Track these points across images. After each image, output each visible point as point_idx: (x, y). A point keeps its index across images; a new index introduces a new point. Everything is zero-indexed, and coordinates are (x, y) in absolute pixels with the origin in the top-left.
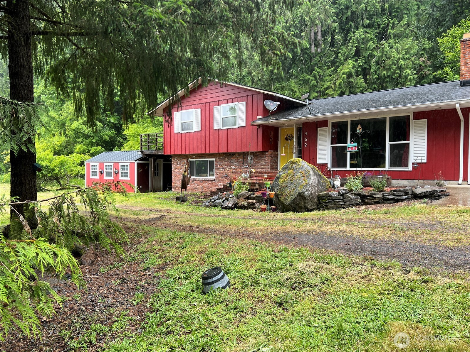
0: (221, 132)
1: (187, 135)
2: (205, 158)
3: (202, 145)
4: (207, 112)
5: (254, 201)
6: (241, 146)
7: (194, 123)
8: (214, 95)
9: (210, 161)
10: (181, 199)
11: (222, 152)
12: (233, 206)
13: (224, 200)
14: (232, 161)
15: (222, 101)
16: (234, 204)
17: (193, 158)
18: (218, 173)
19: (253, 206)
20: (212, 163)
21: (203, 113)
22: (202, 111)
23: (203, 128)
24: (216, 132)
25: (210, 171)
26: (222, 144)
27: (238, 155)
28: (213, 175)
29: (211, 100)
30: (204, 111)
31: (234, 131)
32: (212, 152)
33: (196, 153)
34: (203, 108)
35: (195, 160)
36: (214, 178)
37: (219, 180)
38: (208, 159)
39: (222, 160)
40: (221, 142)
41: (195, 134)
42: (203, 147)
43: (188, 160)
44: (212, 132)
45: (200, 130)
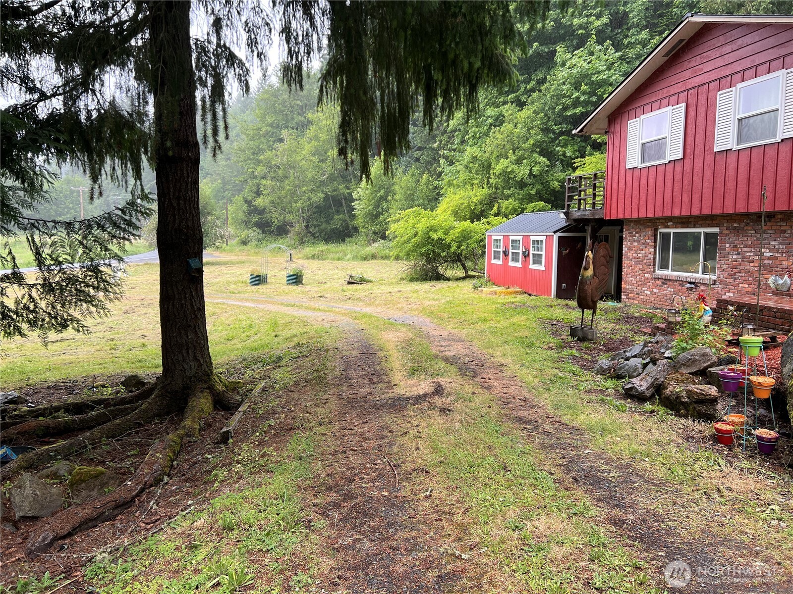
0: (732, 159)
1: (652, 172)
2: (695, 227)
3: (685, 196)
4: (702, 110)
5: (713, 391)
6: (786, 193)
7: (668, 141)
8: (720, 62)
9: (706, 234)
11: (731, 211)
13: (647, 364)
14: (765, 235)
15: (740, 75)
16: (652, 384)
17: (668, 227)
18: (725, 266)
20: (711, 240)
21: (692, 114)
22: (690, 109)
23: (688, 151)
24: (721, 159)
25: (705, 259)
26: (733, 192)
27: (782, 220)
28: (713, 270)
29: (713, 76)
30: (694, 108)
31: (771, 152)
32: (706, 211)
33: (669, 215)
34: (692, 101)
35: (672, 231)
36: (714, 277)
37: (726, 284)
38: (702, 230)
39: (737, 231)
40: (731, 185)
41: (670, 168)
42: (686, 199)
43: (656, 230)
44: (709, 159)
45: (680, 156)
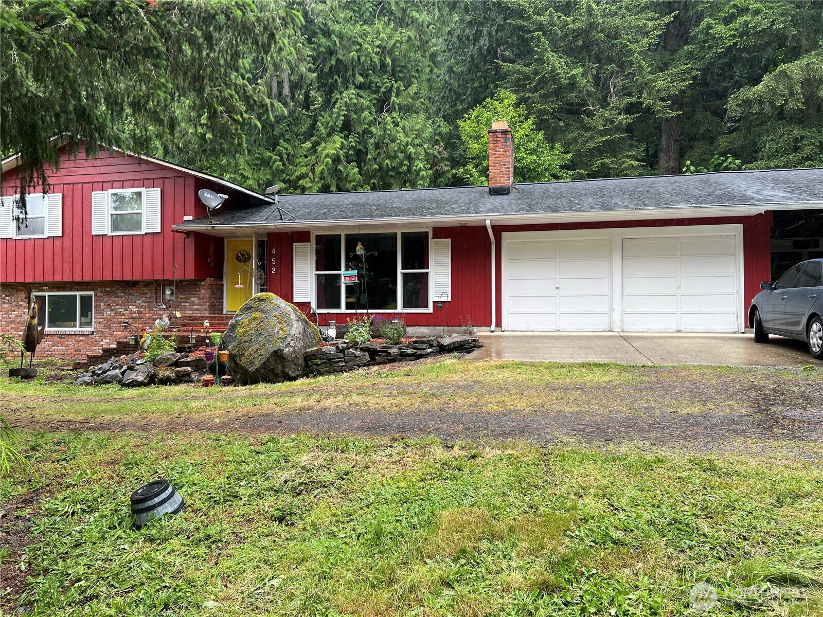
0: (107, 242)
1: (30, 245)
2: (71, 290)
3: (66, 266)
4: (78, 202)
5: (189, 369)
6: (151, 268)
7: (46, 220)
8: (92, 171)
9: (81, 297)
10: (23, 373)
11: (110, 279)
12: (146, 381)
13: (125, 371)
14: (130, 297)
15: (110, 184)
16: (147, 376)
17: (43, 291)
18: (101, 320)
19: (186, 379)
20: (86, 301)
21: (69, 203)
22: (66, 199)
23: (67, 231)
24: (98, 242)
25: (81, 316)
26: (110, 265)
27: (144, 286)
28: (89, 324)
29: (87, 179)
30: (71, 199)
31: (138, 241)
32: (87, 278)
33: (51, 280)
34: (69, 194)
35: (47, 294)
36: (92, 329)
37: (103, 333)
38: (78, 293)
39: (109, 294)
40: (108, 259)
41: (49, 244)
42: (67, 268)
43: (29, 293)
44: (87, 240)
45: (60, 234)
